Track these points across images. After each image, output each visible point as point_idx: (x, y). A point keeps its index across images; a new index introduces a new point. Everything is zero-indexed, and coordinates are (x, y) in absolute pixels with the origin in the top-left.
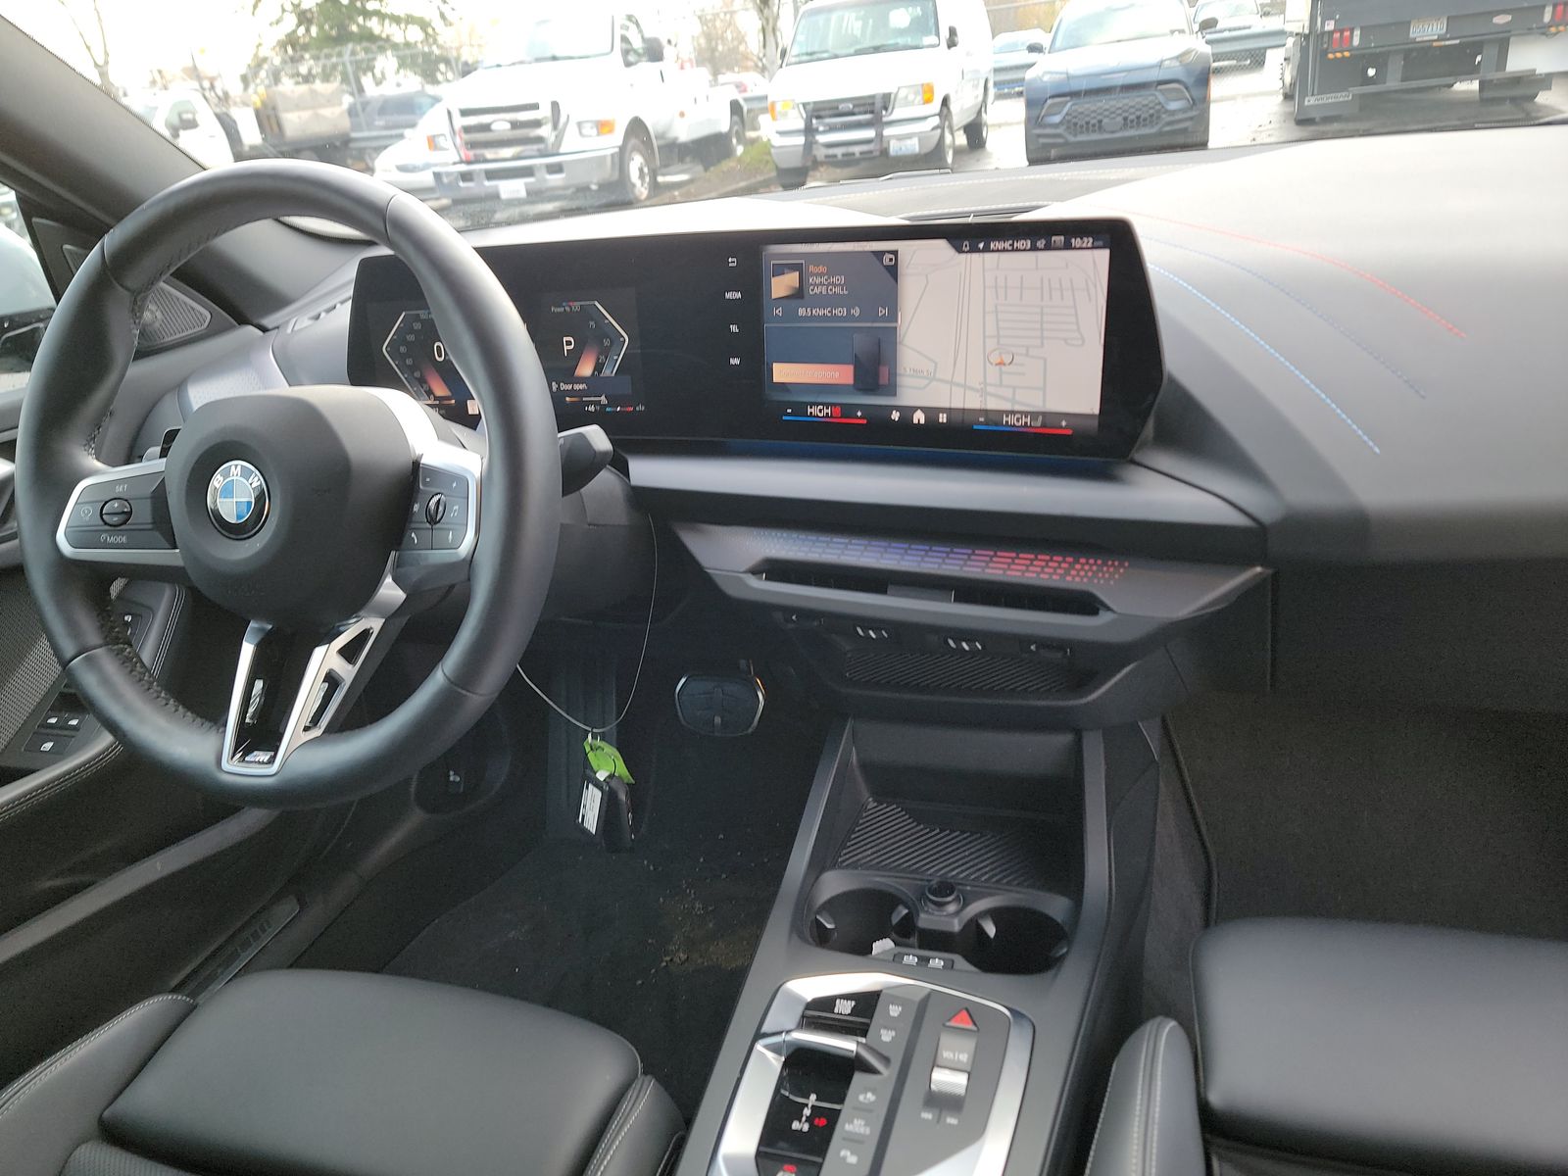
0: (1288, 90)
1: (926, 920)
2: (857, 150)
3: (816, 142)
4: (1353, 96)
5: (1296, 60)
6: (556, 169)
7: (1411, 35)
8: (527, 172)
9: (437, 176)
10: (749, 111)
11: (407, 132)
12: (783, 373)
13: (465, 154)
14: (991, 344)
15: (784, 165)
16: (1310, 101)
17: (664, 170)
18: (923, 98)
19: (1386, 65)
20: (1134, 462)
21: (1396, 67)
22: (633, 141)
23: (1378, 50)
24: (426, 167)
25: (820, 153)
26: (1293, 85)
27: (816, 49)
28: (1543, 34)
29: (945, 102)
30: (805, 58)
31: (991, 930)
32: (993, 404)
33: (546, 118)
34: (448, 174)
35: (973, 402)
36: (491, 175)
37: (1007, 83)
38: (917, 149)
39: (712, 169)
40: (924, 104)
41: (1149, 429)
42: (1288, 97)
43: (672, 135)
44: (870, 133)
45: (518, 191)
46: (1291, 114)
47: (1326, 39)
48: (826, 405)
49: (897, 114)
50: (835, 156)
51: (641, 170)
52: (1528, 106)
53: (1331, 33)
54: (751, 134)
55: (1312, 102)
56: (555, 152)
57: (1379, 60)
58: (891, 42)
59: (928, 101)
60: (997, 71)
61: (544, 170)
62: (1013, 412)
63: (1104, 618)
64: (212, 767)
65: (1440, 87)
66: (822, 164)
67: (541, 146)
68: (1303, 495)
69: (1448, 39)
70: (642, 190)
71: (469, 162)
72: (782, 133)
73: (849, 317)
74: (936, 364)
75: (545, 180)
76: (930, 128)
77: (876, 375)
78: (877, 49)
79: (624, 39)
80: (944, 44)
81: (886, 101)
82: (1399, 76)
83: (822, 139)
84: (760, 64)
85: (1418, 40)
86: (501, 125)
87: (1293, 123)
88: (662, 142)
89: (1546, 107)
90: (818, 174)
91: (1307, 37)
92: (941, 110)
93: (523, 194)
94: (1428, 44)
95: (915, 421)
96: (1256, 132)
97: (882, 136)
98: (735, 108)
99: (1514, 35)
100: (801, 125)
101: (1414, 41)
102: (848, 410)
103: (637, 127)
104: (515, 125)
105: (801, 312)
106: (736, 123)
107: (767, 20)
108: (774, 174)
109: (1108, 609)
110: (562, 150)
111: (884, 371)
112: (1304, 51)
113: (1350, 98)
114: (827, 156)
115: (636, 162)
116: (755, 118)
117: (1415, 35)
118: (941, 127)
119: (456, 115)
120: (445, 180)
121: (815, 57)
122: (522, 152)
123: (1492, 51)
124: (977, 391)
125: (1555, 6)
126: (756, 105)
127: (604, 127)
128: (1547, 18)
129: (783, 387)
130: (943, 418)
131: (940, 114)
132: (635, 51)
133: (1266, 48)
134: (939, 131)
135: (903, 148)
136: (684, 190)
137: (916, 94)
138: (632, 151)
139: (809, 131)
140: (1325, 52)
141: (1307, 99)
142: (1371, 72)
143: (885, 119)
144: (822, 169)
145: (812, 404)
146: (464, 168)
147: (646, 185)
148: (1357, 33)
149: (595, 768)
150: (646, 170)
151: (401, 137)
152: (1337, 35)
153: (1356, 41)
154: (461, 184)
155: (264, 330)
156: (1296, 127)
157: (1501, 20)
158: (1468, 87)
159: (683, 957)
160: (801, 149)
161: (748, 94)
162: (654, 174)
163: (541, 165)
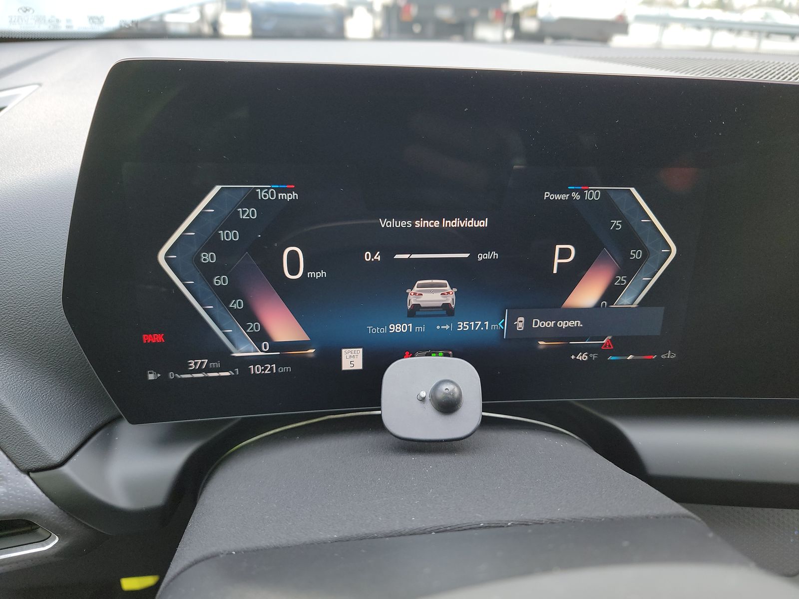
19: (426, 26)
21: (431, 28)
82: (433, 33)
123: (469, 29)
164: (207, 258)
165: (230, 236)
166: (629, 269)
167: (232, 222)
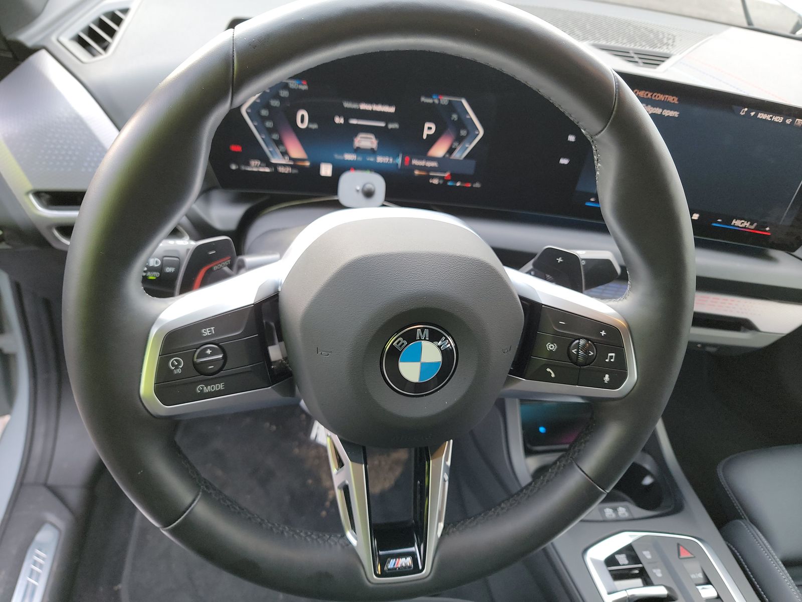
109: (756, 329)
164: (264, 112)
165: (275, 103)
166: (460, 139)
167: (277, 96)
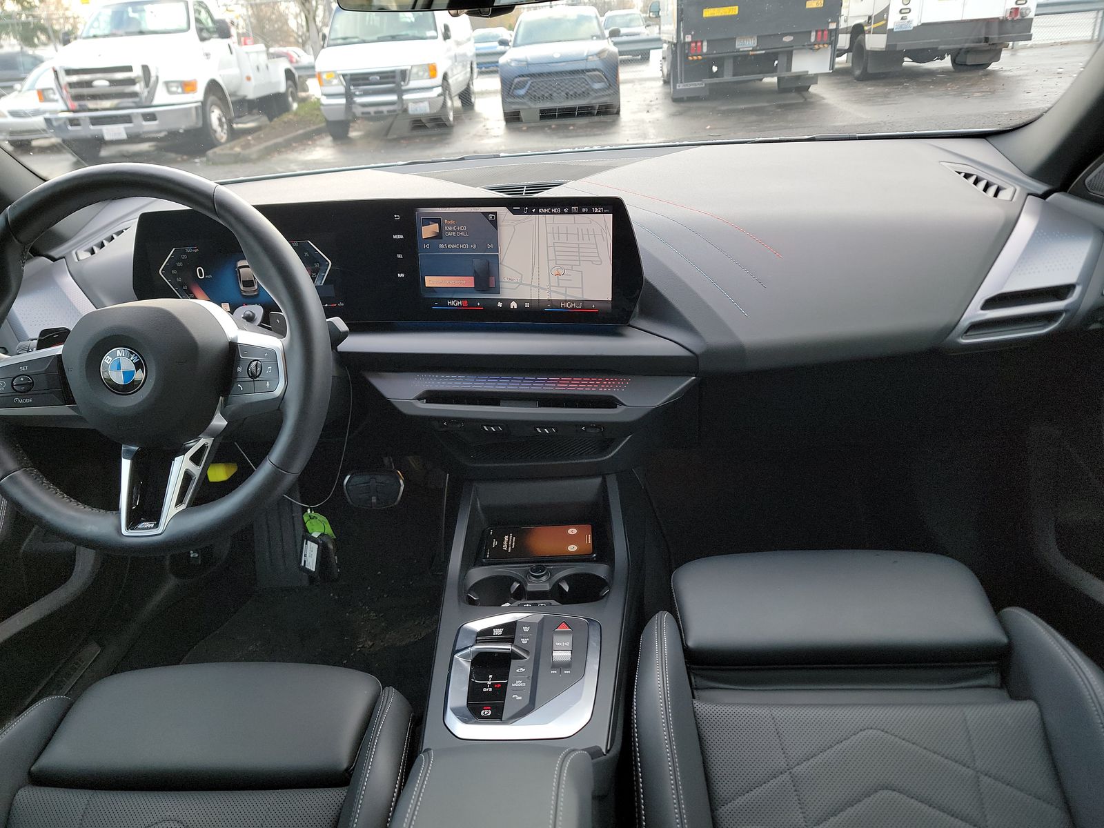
0: (666, 79)
1: (530, 587)
2: (385, 109)
3: (354, 103)
4: (705, 85)
5: (670, 58)
6: (151, 117)
7: (737, 47)
8: (127, 119)
9: (48, 121)
10: (299, 77)
11: (17, 86)
12: (431, 281)
13: (72, 105)
14: (552, 264)
15: (331, 118)
16: (680, 86)
17: (237, 120)
18: (429, 75)
19: (723, 64)
20: (630, 326)
21: (729, 66)
22: (212, 98)
23: (718, 55)
24: (37, 113)
25: (358, 111)
26: (669, 75)
27: (348, 35)
28: (811, 49)
29: (445, 77)
30: (340, 41)
31: (566, 588)
32: (555, 297)
33: (138, 77)
34: (57, 119)
35: (544, 296)
36: (96, 121)
37: (486, 65)
38: (428, 111)
39: (275, 119)
40: (430, 78)
41: (637, 309)
42: (666, 82)
43: (242, 93)
44: (394, 98)
45: (119, 134)
46: (670, 93)
47: (687, 47)
48: (459, 299)
49: (413, 84)
50: (369, 113)
51: (220, 120)
52: (805, 94)
53: (689, 43)
54: (303, 94)
55: (681, 87)
56: (147, 104)
57: (719, 62)
58: (403, 33)
59: (433, 76)
60: (478, 55)
61: (140, 118)
62: (566, 301)
63: (620, 409)
64: (114, 534)
65: (754, 80)
66: (358, 118)
67: (137, 100)
68: (715, 339)
69: (759, 50)
70: (222, 135)
71: (74, 111)
72: (329, 96)
73: (470, 249)
74: (522, 275)
75: (142, 126)
76: (436, 95)
77: (488, 282)
78: (393, 38)
79: (198, 20)
80: (441, 37)
81: (404, 74)
82: (731, 73)
83: (358, 100)
84: (300, 40)
85: (741, 50)
86: (101, 83)
87: (671, 100)
88: (234, 99)
89: (815, 95)
90: (356, 126)
91: (675, 45)
92: (443, 84)
93: (124, 136)
94: (746, 53)
95: (512, 307)
96: (649, 105)
97: (402, 100)
98: (289, 74)
99: (796, 49)
100: (342, 89)
101: (738, 51)
102: (472, 302)
103: (214, 86)
104: (113, 83)
105: (441, 246)
106: (290, 86)
107: (309, 11)
108: (323, 125)
109: (622, 404)
110: (155, 102)
111: (492, 279)
112: (674, 53)
113: (704, 85)
114: (363, 113)
115: (215, 115)
116: (304, 83)
117: (739, 47)
118: (442, 94)
119: (62, 74)
120: (55, 124)
121: (348, 41)
122: (119, 104)
123: (784, 59)
124: (545, 289)
125: (817, 32)
126: (303, 73)
127: (187, 86)
128: (813, 39)
129: (432, 289)
130: (527, 305)
131: (442, 86)
132: (208, 30)
133: (649, 50)
134: (442, 97)
135: (418, 109)
136: (256, 135)
137: (424, 71)
138: (211, 106)
139: (349, 95)
140: (687, 56)
141: (678, 85)
142: (715, 69)
143: (404, 88)
144: (359, 122)
145: (450, 299)
146: (70, 115)
147: (225, 131)
148: (705, 44)
149: (310, 531)
150: (224, 120)
151: (11, 87)
152: (693, 45)
153: (705, 50)
154: (70, 128)
155: (54, 260)
156: (674, 103)
157: (787, 39)
158: (771, 80)
159: (370, 644)
160: (343, 107)
161: (296, 65)
162: (230, 122)
163: (137, 113)
164: (174, 272)
165: (179, 264)
167: (180, 260)
